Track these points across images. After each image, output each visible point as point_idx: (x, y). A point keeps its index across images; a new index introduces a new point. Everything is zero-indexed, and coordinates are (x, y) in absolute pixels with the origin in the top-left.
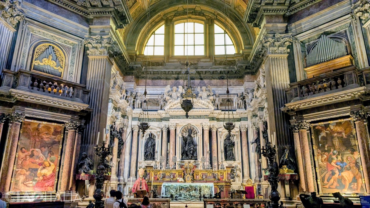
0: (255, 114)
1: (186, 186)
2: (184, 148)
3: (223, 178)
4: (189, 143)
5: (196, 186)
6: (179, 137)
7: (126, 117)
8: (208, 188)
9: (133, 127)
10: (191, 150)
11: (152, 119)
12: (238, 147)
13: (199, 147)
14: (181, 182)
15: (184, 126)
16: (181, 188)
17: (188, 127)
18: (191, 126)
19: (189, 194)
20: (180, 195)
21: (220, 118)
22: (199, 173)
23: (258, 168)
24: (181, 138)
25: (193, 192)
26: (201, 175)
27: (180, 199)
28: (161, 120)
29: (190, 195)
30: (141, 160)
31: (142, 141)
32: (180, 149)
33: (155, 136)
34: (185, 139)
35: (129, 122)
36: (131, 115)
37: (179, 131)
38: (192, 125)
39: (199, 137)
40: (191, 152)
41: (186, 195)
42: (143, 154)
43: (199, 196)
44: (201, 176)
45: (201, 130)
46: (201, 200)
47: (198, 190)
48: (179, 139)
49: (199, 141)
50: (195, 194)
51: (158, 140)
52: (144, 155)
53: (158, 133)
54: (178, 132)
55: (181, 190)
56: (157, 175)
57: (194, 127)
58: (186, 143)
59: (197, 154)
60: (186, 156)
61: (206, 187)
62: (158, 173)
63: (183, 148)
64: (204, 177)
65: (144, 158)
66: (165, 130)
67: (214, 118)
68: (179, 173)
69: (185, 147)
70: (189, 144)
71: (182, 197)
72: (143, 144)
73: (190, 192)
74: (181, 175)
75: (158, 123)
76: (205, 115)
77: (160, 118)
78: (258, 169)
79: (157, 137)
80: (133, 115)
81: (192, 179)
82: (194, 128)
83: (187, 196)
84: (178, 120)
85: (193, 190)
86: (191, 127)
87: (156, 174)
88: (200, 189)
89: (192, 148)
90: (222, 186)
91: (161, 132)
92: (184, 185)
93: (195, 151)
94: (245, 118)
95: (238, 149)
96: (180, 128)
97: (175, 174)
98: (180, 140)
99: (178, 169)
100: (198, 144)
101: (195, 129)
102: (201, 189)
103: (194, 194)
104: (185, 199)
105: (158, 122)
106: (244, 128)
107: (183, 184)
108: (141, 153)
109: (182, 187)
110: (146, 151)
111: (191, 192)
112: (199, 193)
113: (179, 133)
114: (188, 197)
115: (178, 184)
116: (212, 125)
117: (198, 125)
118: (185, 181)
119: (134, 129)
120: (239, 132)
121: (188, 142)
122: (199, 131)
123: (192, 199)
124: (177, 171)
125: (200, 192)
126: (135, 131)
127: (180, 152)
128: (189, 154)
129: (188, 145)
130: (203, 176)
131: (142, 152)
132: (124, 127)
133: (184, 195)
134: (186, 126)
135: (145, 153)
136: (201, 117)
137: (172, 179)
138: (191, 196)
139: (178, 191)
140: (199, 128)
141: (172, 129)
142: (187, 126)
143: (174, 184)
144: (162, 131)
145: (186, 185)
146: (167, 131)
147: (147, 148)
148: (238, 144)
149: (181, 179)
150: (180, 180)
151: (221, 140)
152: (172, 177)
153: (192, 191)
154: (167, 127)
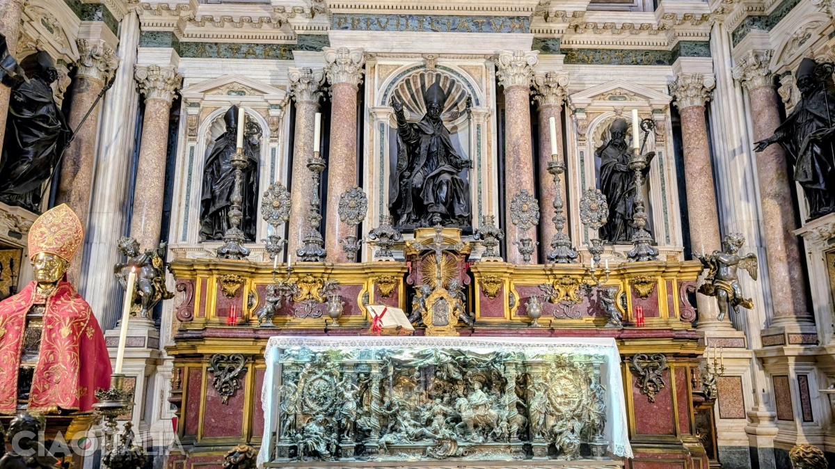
0: (758, 13)
1: (431, 361)
2: (402, 177)
3: (653, 313)
4: (430, 155)
5: (494, 361)
6: (376, 123)
7: (100, 14)
8: (574, 372)
9: (141, 75)
10: (440, 186)
11: (244, 49)
12: (663, 184)
13: (479, 175)
14: (398, 331)
15: (404, 73)
16: (397, 373)
17: (422, 76)
18: (439, 71)
19: (449, 409)
20: (389, 421)
21: (574, 46)
22: (502, 282)
23: (790, 271)
24: (386, 131)
25: (479, 396)
26: (517, 298)
27: (390, 448)
28: (287, 54)
29: (457, 419)
30: (184, 239)
31: (192, 148)
32: (382, 180)
33: (259, 129)
34: (407, 135)
35: (122, 49)
36: (133, 15)
37: (378, 95)
38: (445, 68)
39: (478, 127)
40: (443, 195)
41: (429, 422)
42: (195, 211)
43: (515, 428)
44: (517, 304)
45: (488, 94)
46: (528, 451)
47: (512, 384)
48: (377, 134)
49: (479, 146)
50: (494, 412)
51: (274, 145)
52: (202, 217)
53: (275, 112)
54: (374, 98)
55: (396, 383)
56: (239, 293)
57: (455, 77)
58: (413, 155)
59: (469, 209)
60: (414, 217)
61: (560, 365)
62: (250, 285)
63: (399, 177)
64: (535, 308)
65: (201, 233)
66: (306, 97)
67: (550, 43)
68: (378, 283)
69: (407, 174)
70: (428, 160)
71: (403, 434)
72: (195, 167)
73: (451, 402)
74: (394, 293)
75: (272, 64)
76: (511, 18)
77: (283, 42)
78: (791, 279)
79: (266, 131)
80: (146, 17)
81: (461, 320)
82: (453, 83)
83: (435, 424)
84: (373, 39)
85: (477, 386)
86: (438, 76)
87: (232, 289)
88: (523, 382)
89: (446, 177)
90: (658, 357)
91: (288, 109)
92: (417, 349)
93: (459, 190)
94: (696, 43)
95: (663, 189)
96: (381, 80)
97: (356, 288)
98: (382, 140)
99: (375, 260)
100: (474, 157)
101: (458, 88)
102: (526, 376)
103: (481, 411)
104: (424, 451)
105: (274, 61)
106: (694, 92)
107: (408, 349)
108: (187, 206)
109: (398, 364)
110: (208, 196)
111: (462, 401)
112: (518, 405)
113: (377, 103)
114: (446, 432)
115: (374, 349)
116: (540, 72)
117: (476, 68)
118: (420, 330)
119: (148, 85)
120: (668, 112)
121: (423, 146)
122: (481, 96)
123: (471, 450)
124: (369, 271)
125: (524, 397)
126: (154, 95)
127: (381, 198)
128: (432, 201)
129: (425, 165)
130: (525, 300)
131: (188, 200)
132: (88, 62)
133: (416, 418)
134: (413, 73)
135: (206, 204)
136: (489, 23)
137: (337, 317)
138: (464, 427)
139: (375, 391)
140: (480, 82)
141: (343, 78)
142: (421, 70)
143: (348, 347)
144: (293, 103)
145: (429, 349)
146: (316, 100)
147: (214, 180)
148: (665, 167)
149: (395, 316)
150: (387, 322)
151: (583, 148)
152: (335, 307)
153: (469, 389)
154: (318, 77)
